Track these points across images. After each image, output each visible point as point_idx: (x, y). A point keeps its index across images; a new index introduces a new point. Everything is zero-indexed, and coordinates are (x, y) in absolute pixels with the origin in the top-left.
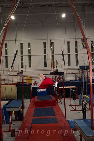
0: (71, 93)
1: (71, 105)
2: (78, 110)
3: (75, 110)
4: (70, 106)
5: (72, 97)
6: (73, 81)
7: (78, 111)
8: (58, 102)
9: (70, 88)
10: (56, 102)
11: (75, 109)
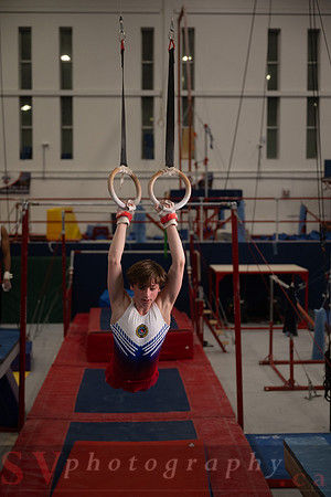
0: (273, 301)
1: (269, 362)
2: (306, 384)
3: (290, 386)
4: (264, 363)
5: (276, 320)
6: (288, 238)
7: (306, 389)
8: (205, 344)
9: (270, 273)
10: (197, 341)
11: (292, 380)
